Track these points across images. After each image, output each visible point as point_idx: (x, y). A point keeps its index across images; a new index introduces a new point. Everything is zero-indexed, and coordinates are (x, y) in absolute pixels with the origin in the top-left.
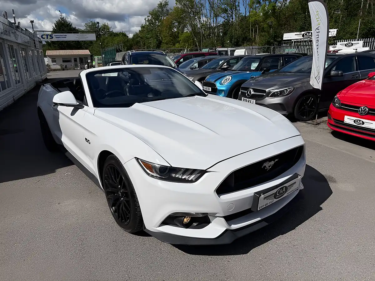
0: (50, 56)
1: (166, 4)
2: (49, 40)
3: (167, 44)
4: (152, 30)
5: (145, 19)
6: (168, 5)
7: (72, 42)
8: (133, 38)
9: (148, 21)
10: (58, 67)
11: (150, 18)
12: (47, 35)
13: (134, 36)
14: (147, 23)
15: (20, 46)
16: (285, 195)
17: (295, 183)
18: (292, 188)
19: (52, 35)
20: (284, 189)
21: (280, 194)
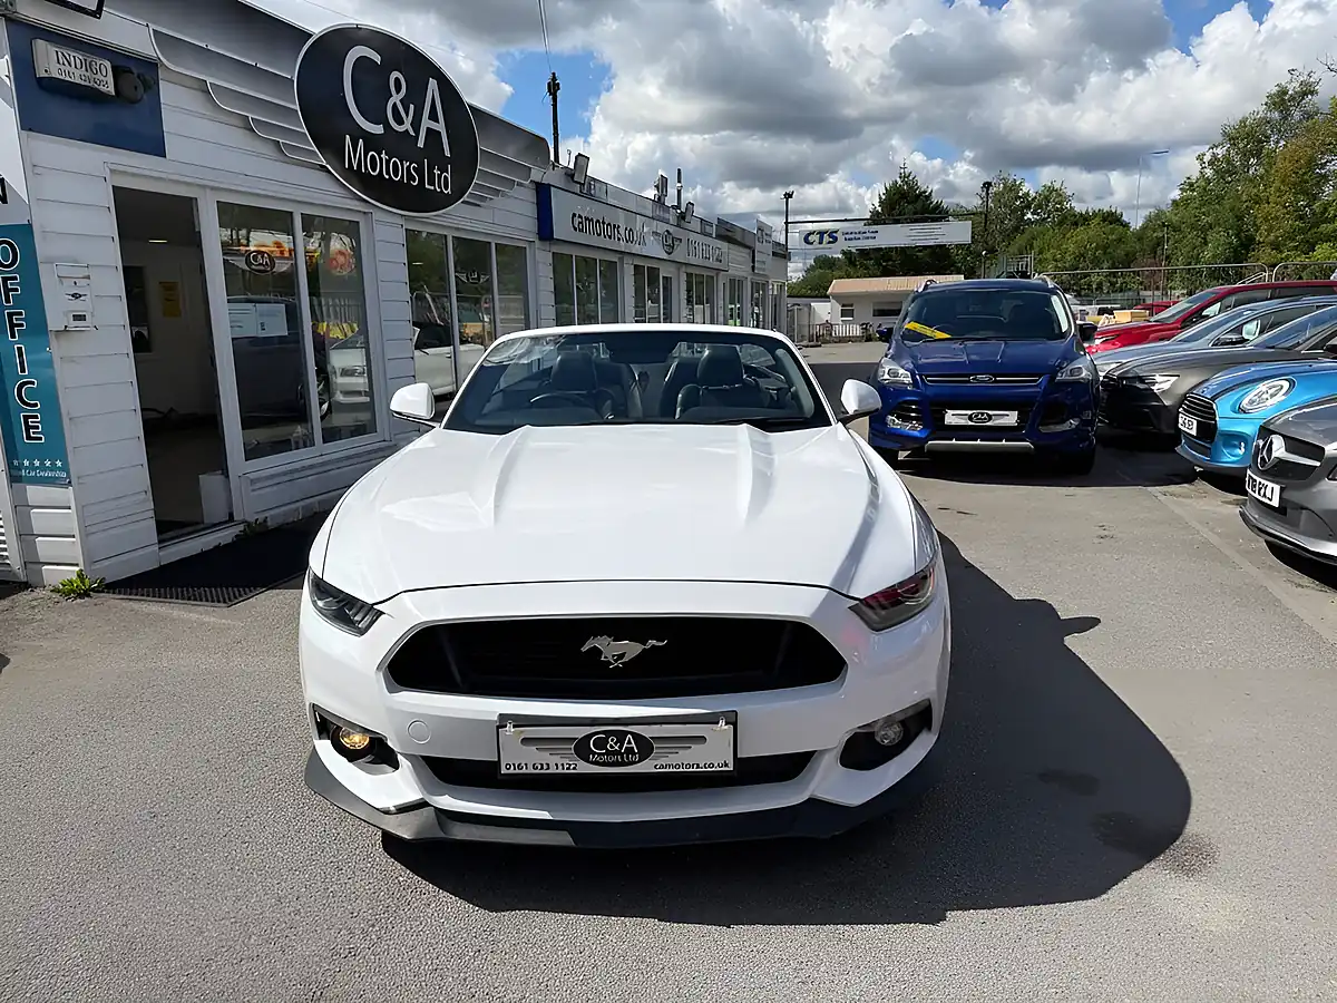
0: (838, 297)
1: (1308, 90)
2: (854, 246)
3: (1276, 247)
4: (1220, 198)
5: (1200, 158)
6: (1312, 93)
7: (920, 251)
8: (1144, 228)
9: (1211, 163)
10: (856, 331)
11: (1220, 152)
12: (821, 234)
13: (1149, 219)
14: (1209, 172)
15: (683, 269)
16: (646, 767)
17: (702, 739)
18: (681, 752)
19: (836, 232)
20: (629, 742)
21: (608, 753)
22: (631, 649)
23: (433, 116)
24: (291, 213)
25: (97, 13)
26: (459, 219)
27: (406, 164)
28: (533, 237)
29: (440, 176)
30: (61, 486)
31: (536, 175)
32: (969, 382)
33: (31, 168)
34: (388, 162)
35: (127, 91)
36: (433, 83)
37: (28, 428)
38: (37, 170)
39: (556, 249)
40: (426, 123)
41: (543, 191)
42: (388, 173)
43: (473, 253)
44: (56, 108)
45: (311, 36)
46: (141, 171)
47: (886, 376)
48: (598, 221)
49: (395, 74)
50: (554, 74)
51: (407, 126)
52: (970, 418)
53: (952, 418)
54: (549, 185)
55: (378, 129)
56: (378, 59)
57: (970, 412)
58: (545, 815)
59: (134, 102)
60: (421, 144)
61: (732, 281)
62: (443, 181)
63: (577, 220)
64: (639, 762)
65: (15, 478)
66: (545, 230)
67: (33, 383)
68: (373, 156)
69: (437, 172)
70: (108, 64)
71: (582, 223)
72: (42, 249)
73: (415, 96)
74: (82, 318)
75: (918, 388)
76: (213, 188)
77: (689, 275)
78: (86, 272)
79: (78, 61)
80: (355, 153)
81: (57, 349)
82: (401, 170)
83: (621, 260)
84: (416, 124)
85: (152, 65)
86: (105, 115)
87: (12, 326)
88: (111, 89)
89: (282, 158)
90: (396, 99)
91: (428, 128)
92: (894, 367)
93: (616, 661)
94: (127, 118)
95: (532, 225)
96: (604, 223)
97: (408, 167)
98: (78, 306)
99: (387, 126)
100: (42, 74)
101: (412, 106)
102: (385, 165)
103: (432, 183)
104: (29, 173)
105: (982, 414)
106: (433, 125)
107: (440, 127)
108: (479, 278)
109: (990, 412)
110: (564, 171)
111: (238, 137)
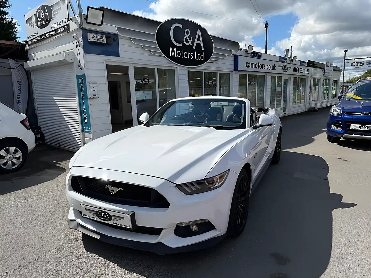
12: (358, 63)
15: (292, 76)
16: (111, 222)
17: (123, 218)
18: (119, 220)
19: (363, 62)
20: (107, 215)
21: (102, 217)
22: (116, 190)
23: (199, 40)
24: (155, 68)
25: (101, 25)
26: (206, 67)
27: (189, 54)
28: (232, 70)
29: (200, 56)
30: (90, 133)
31: (234, 52)
32: (360, 115)
33: (86, 62)
34: (183, 53)
35: (109, 42)
36: (199, 31)
37: (85, 120)
38: (87, 62)
39: (240, 73)
40: (196, 42)
41: (236, 57)
42: (183, 56)
43: (210, 76)
44: (93, 48)
45: (161, 23)
46: (113, 60)
47: (332, 112)
48: (256, 64)
49: (187, 30)
50: (267, 22)
51: (190, 43)
52: (360, 127)
53: (353, 127)
54: (238, 55)
55: (181, 45)
56: (181, 26)
57: (360, 125)
58: (95, 229)
59: (111, 44)
60: (194, 48)
61: (314, 80)
62: (201, 57)
63: (248, 64)
64: (109, 221)
65: (83, 131)
66: (236, 68)
67: (85, 110)
68: (179, 52)
69: (199, 55)
70: (105, 36)
71: (250, 65)
72: (87, 80)
73: (193, 35)
74: (95, 95)
75: (342, 116)
76: (132, 63)
77: (295, 79)
78: (96, 85)
79: (97, 36)
80: (173, 52)
81: (90, 102)
82: (188, 55)
83: (266, 75)
84: (193, 43)
85: (117, 35)
86: (104, 48)
87: (83, 97)
88: (105, 42)
89: (151, 55)
90: (187, 36)
91: (197, 43)
92: (336, 109)
93: (113, 192)
94: (109, 49)
95: (232, 67)
96: (259, 64)
97: (190, 54)
98: (94, 93)
99: (183, 44)
100: (89, 40)
101: (192, 38)
102: (182, 54)
103: (197, 57)
104: (85, 63)
105: (365, 126)
106: (198, 42)
107: (201, 42)
108: (213, 83)
109: (367, 126)
110: (244, 51)
111: (139, 50)
